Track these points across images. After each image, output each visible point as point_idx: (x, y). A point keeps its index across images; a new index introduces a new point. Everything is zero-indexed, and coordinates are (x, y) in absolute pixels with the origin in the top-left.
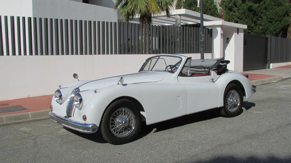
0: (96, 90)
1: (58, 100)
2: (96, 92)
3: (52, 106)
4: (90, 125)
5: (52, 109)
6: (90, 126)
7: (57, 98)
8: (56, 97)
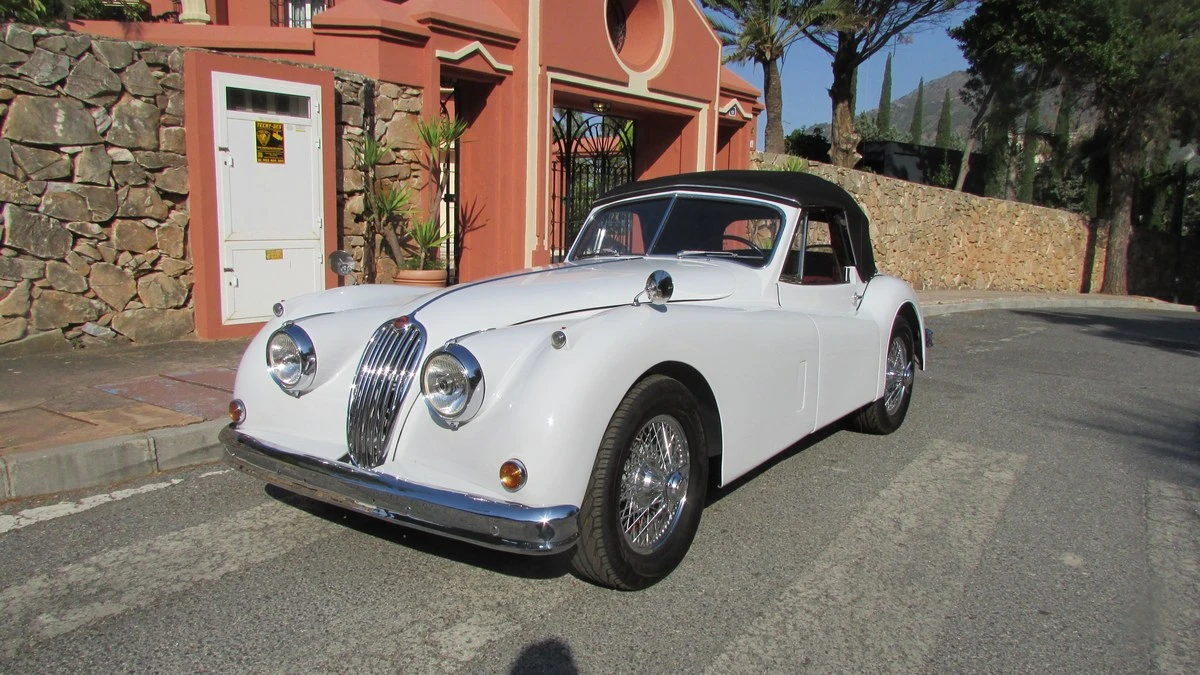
0: (563, 331)
1: (288, 375)
2: (564, 338)
3: (240, 403)
4: (541, 511)
5: (242, 418)
6: (545, 519)
7: (281, 367)
8: (272, 360)
